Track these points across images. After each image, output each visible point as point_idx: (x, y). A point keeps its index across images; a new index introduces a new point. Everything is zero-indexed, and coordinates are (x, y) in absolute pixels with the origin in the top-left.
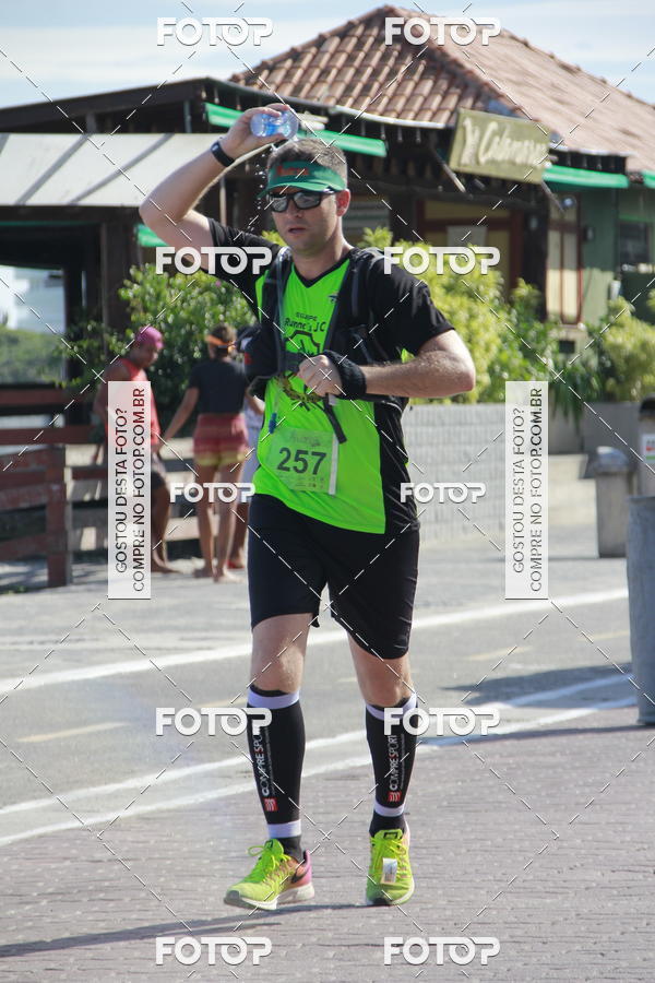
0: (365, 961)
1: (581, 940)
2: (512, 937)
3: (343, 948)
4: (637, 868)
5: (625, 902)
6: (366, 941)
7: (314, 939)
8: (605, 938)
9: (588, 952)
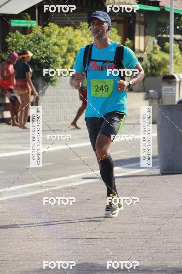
0: (75, 243)
1: (140, 238)
2: (120, 237)
3: (69, 239)
4: (158, 217)
5: (154, 227)
6: (75, 238)
7: (60, 237)
8: (147, 237)
9: (142, 241)
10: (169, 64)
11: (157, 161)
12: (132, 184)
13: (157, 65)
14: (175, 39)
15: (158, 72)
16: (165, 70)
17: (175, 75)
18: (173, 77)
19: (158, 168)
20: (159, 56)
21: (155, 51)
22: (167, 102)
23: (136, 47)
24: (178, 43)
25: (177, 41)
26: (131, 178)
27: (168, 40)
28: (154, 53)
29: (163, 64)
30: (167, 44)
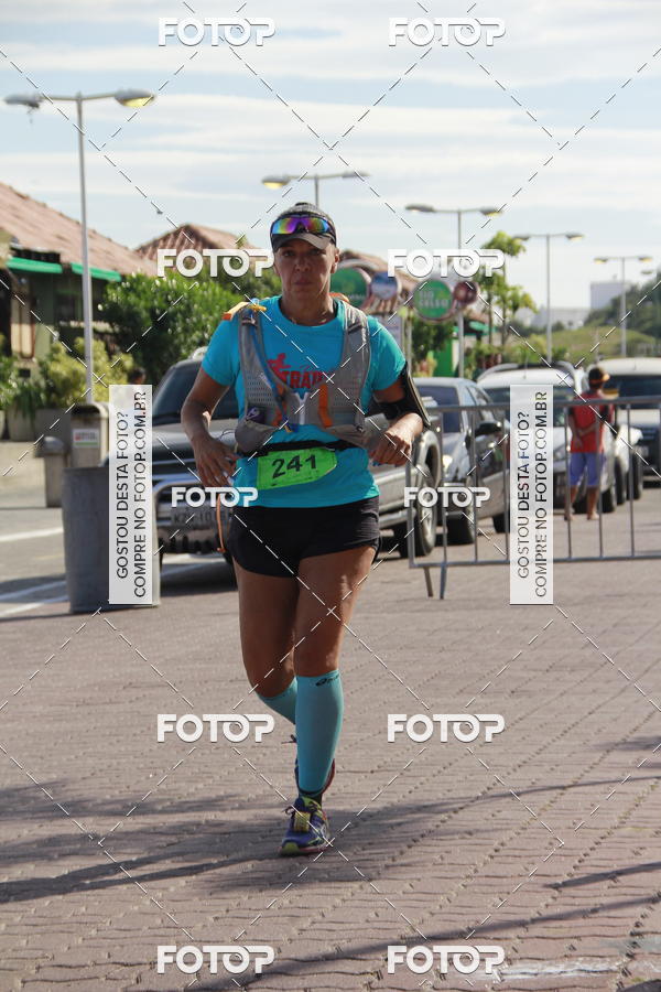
10: (84, 382)
11: (64, 587)
12: (11, 636)
13: (59, 385)
14: (95, 331)
15: (63, 399)
16: (77, 394)
17: (99, 406)
18: (96, 410)
19: (66, 601)
20: (63, 367)
21: (55, 355)
22: (83, 462)
23: (15, 347)
24: (102, 339)
25: (98, 335)
26: (10, 624)
27: (80, 332)
28: (53, 359)
29: (72, 383)
30: (80, 341)
